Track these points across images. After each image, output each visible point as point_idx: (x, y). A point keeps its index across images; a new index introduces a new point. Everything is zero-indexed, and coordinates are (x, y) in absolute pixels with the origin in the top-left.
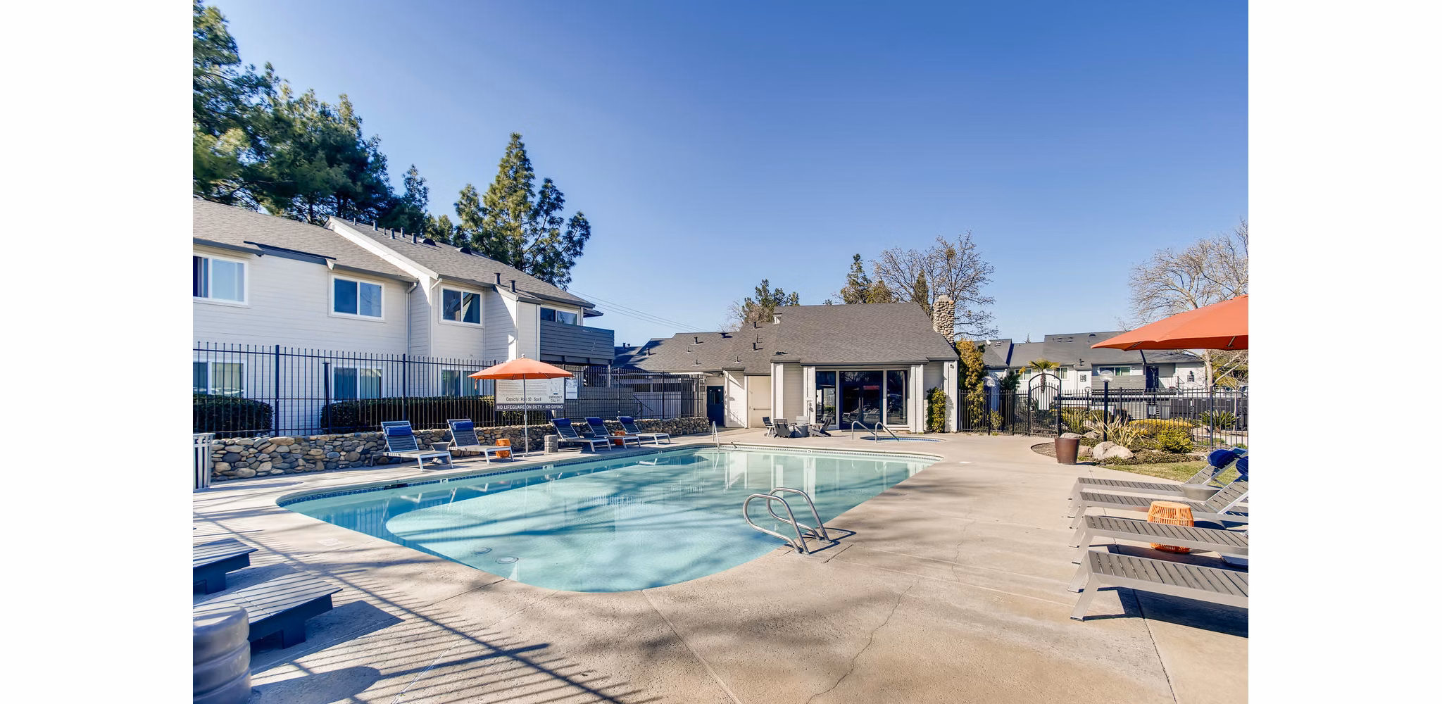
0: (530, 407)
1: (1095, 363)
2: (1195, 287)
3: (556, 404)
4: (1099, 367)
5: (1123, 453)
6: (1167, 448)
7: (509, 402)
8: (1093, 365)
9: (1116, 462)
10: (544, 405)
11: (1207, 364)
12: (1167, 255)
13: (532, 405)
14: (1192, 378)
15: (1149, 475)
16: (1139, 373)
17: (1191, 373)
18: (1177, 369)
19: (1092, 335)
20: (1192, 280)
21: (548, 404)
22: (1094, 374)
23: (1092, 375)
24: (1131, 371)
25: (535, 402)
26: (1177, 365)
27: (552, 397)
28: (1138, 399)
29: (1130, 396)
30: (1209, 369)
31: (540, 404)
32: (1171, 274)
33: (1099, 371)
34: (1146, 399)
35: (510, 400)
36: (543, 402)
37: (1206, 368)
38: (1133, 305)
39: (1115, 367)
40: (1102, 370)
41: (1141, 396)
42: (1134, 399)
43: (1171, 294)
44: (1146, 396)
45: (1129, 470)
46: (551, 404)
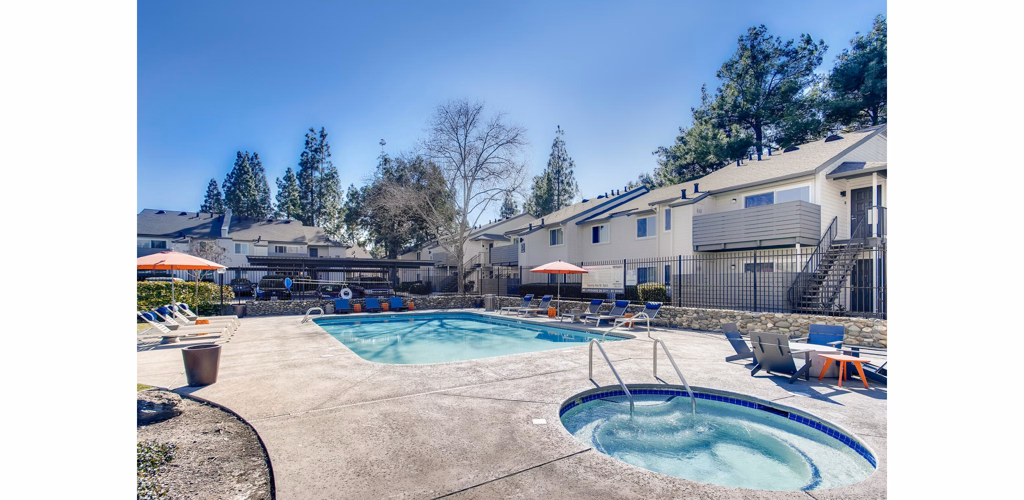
0: (601, 291)
3: (618, 289)
7: (589, 287)
10: (610, 289)
13: (602, 289)
21: (612, 289)
25: (604, 287)
27: (615, 284)
31: (608, 289)
35: (589, 286)
36: (609, 287)
46: (614, 289)
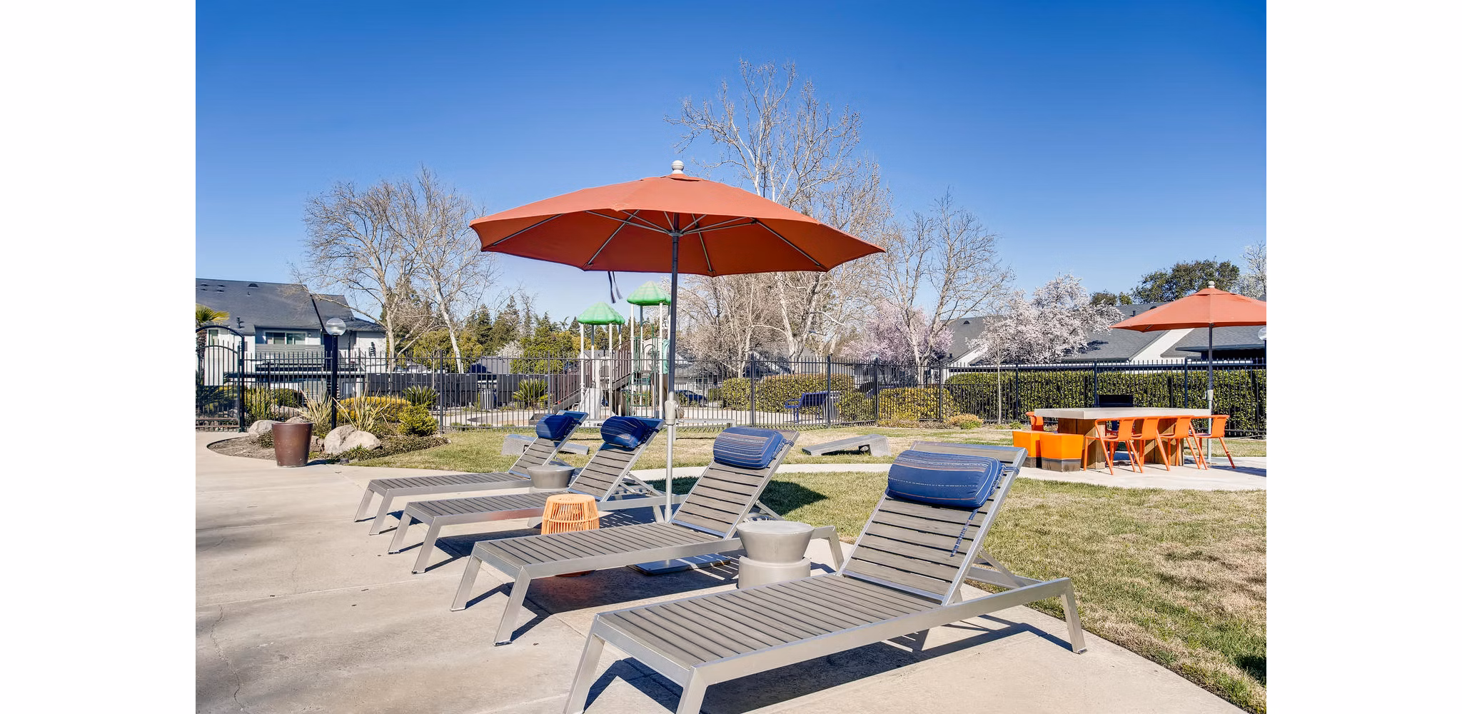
1: (259, 324)
2: (379, 237)
4: (265, 332)
5: (367, 440)
6: (413, 431)
8: (257, 328)
9: (360, 455)
11: (390, 334)
12: (348, 191)
14: (373, 351)
15: (416, 467)
16: (317, 341)
17: (373, 344)
18: (358, 339)
19: (253, 285)
20: (375, 229)
22: (258, 341)
23: (257, 342)
24: (306, 339)
26: (358, 335)
28: (315, 376)
29: (305, 373)
30: (391, 340)
32: (353, 217)
33: (264, 337)
34: (324, 376)
37: (388, 338)
38: (310, 249)
39: (286, 332)
40: (269, 335)
41: (319, 373)
42: (310, 376)
43: (351, 241)
44: (324, 373)
45: (388, 464)
